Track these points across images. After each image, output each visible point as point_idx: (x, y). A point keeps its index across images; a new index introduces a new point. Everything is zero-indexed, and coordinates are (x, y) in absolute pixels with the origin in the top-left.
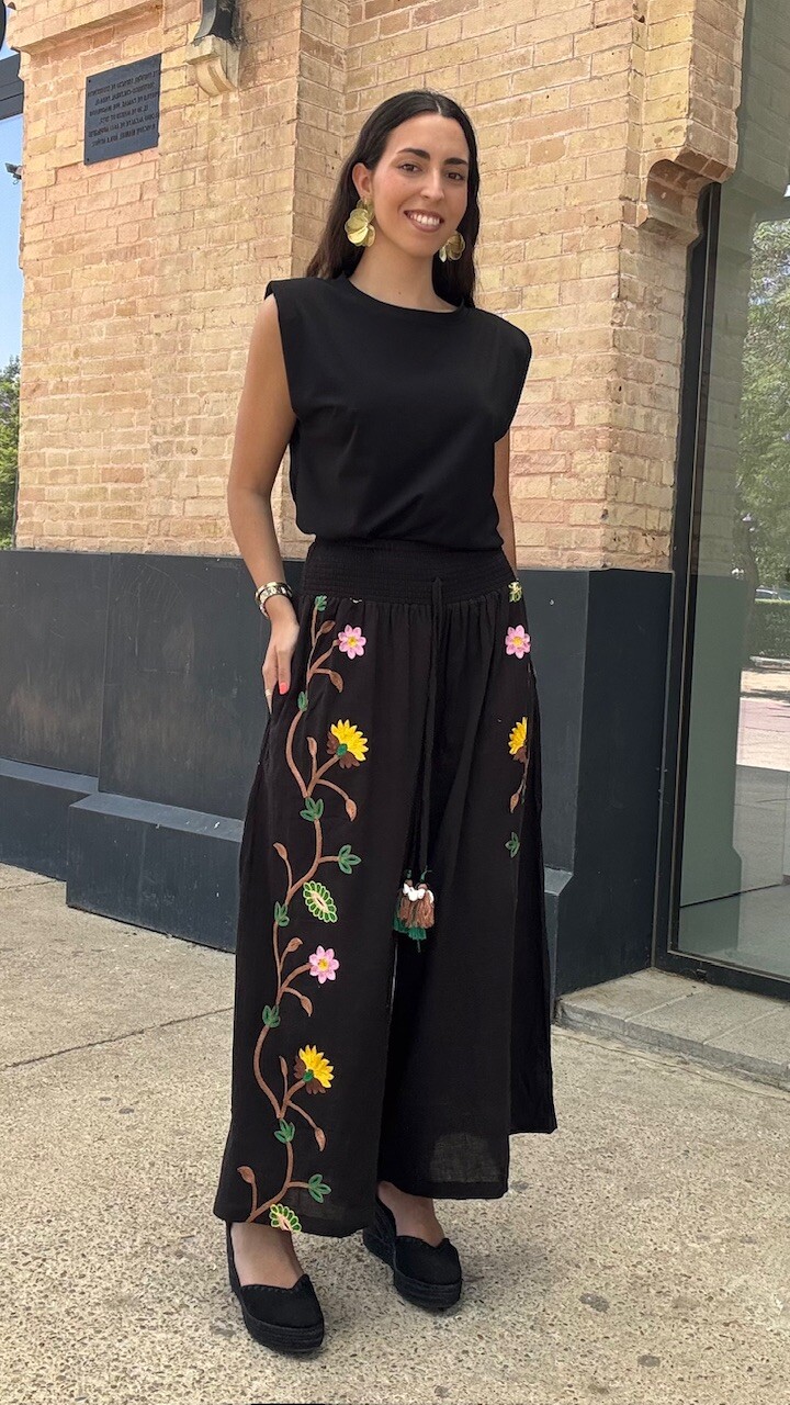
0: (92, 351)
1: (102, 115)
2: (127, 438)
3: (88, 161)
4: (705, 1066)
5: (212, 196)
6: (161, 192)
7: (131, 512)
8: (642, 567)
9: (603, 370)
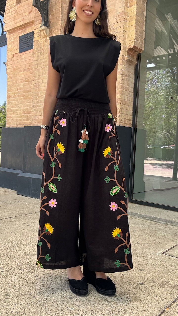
0: (20, 89)
1: (22, 43)
2: (28, 106)
3: (20, 52)
4: (138, 218)
5: (44, 57)
6: (34, 57)
7: (28, 120)
8: (127, 126)
9: (119, 88)
